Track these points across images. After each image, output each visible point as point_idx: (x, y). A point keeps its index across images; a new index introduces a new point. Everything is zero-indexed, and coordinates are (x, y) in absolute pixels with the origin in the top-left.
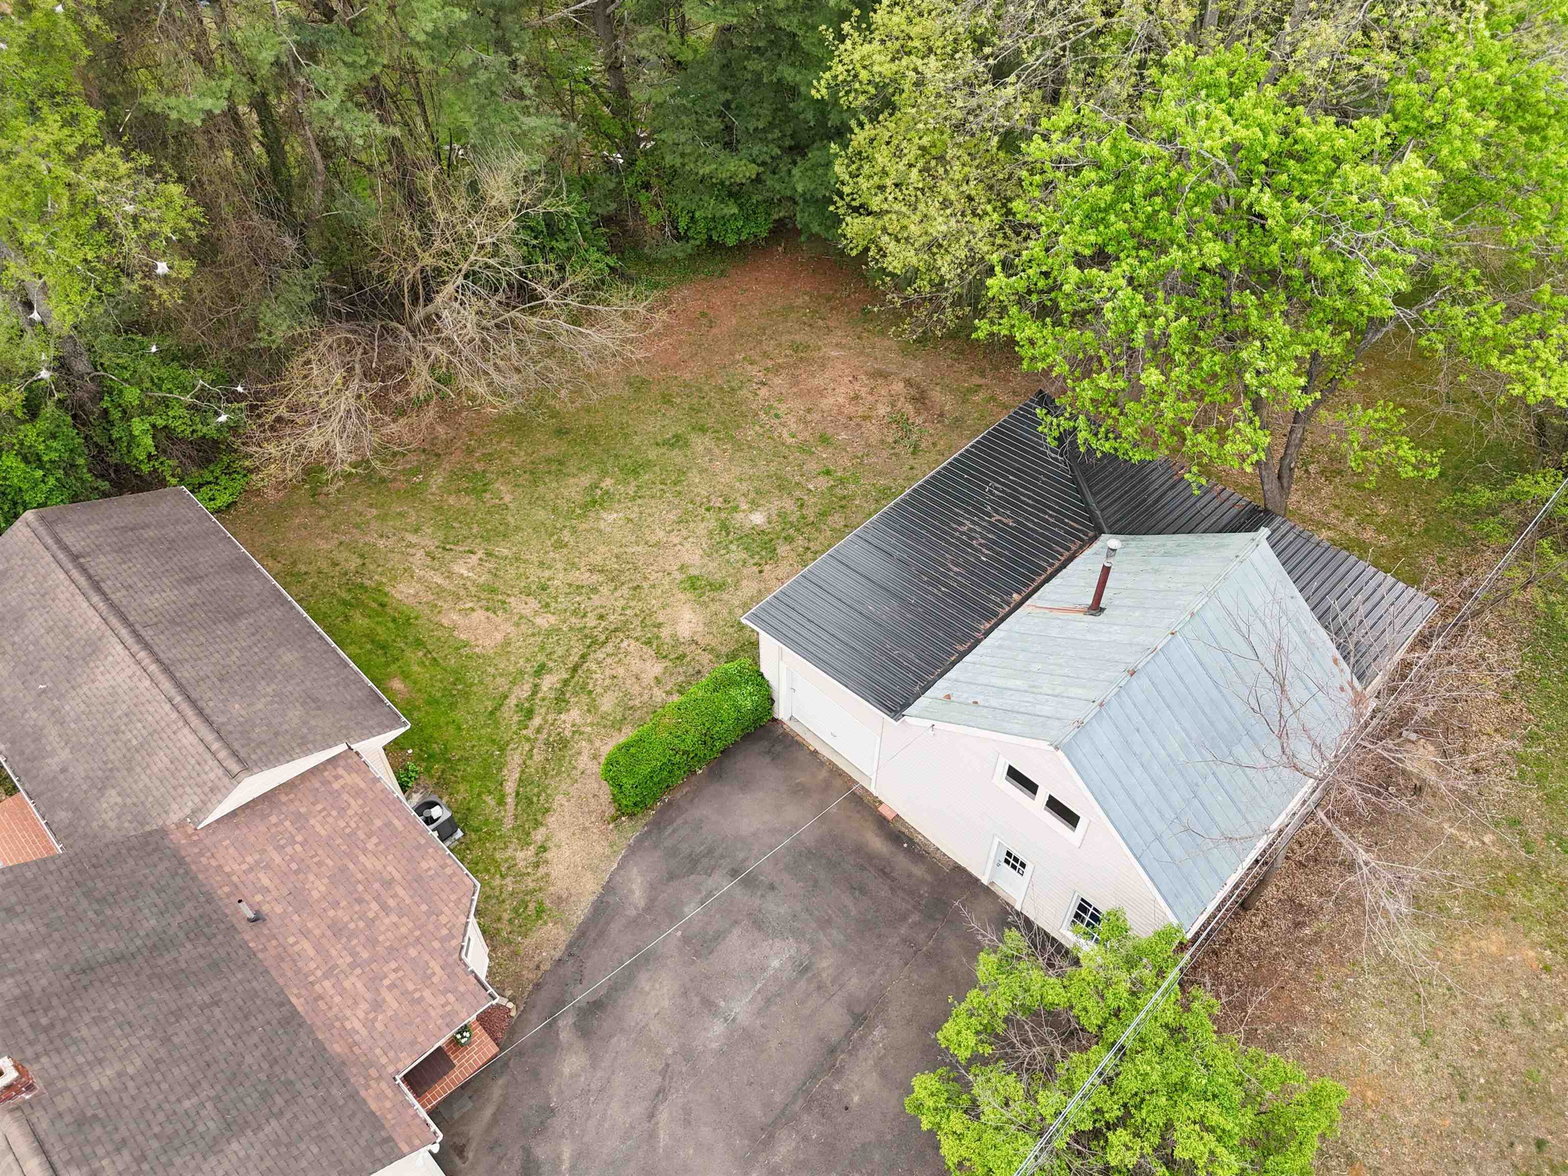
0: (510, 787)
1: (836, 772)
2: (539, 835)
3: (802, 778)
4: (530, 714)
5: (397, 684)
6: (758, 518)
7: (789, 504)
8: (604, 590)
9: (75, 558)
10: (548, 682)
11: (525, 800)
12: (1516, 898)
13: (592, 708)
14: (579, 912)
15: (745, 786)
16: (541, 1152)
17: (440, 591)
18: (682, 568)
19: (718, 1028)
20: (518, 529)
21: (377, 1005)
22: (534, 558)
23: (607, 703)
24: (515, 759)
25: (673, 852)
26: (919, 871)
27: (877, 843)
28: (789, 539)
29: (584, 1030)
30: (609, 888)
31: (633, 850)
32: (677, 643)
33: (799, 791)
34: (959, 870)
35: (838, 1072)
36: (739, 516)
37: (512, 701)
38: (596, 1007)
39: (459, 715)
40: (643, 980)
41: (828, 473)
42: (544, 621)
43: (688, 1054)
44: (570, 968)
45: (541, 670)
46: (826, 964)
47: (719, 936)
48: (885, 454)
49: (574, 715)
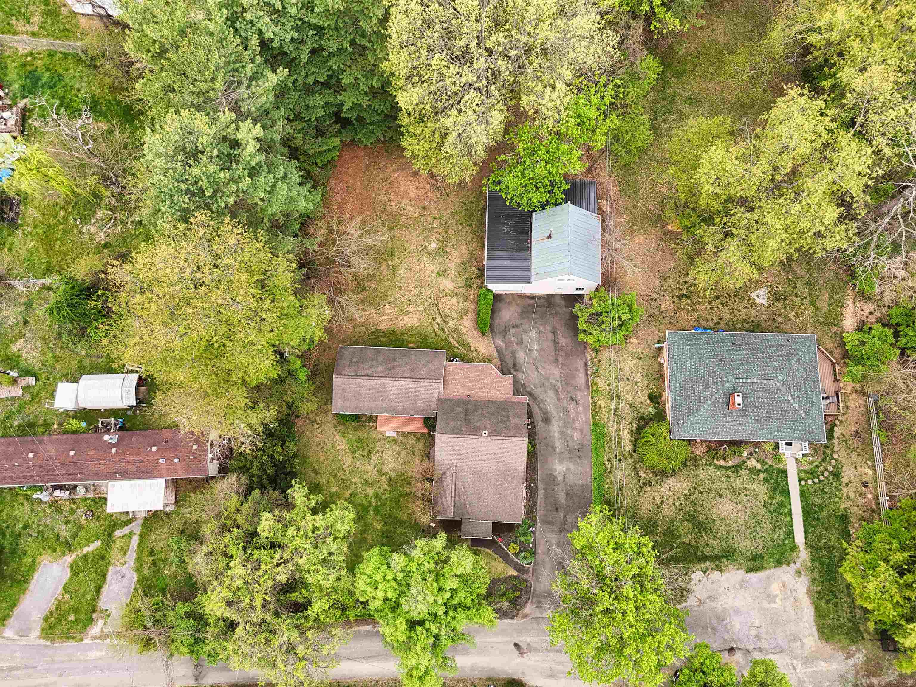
0: (457, 345)
1: (512, 294)
2: (473, 349)
3: (508, 301)
4: (443, 329)
5: (411, 345)
6: (434, 245)
7: (436, 235)
8: (423, 291)
9: (356, 375)
10: (439, 320)
11: (463, 345)
12: (635, 228)
13: (453, 319)
14: (495, 354)
15: (500, 311)
16: (528, 390)
17: (391, 320)
18: (432, 272)
19: (535, 352)
20: (386, 291)
21: (499, 391)
22: (399, 296)
23: (454, 315)
24: (451, 339)
25: (500, 333)
26: (542, 301)
27: (531, 302)
28: (446, 245)
29: (516, 370)
30: (496, 347)
31: (493, 338)
32: (453, 291)
33: (510, 303)
34: (548, 295)
35: (558, 343)
36: (429, 248)
37: (437, 330)
38: (514, 365)
39: (430, 340)
40: (517, 356)
41: (435, 218)
42: (421, 308)
43: (534, 359)
44: (504, 364)
45: (434, 319)
46: (542, 329)
47: (522, 339)
48: (442, 201)
49: (451, 323)
